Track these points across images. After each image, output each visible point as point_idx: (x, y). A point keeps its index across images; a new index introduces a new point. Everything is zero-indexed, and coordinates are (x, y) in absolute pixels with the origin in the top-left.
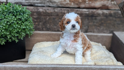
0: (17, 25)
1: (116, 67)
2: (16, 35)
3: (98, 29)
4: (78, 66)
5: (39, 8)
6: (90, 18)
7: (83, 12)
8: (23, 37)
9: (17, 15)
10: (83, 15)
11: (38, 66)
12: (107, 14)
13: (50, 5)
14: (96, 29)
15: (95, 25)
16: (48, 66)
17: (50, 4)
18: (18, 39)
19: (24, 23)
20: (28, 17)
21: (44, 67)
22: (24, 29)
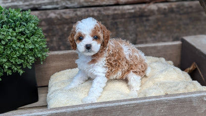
0: (19, 44)
1: (202, 94)
2: (19, 61)
3: (154, 37)
4: (138, 102)
5: (48, 12)
6: (138, 20)
7: (124, 10)
8: (31, 64)
9: (16, 26)
10: (126, 16)
11: (69, 110)
12: (165, 9)
13: (67, 6)
14: (151, 37)
15: (147, 31)
16: (86, 108)
17: (67, 4)
18: (22, 68)
19: (29, 39)
20: (36, 28)
21: (80, 111)
22: (31, 50)
